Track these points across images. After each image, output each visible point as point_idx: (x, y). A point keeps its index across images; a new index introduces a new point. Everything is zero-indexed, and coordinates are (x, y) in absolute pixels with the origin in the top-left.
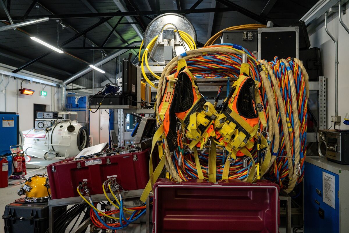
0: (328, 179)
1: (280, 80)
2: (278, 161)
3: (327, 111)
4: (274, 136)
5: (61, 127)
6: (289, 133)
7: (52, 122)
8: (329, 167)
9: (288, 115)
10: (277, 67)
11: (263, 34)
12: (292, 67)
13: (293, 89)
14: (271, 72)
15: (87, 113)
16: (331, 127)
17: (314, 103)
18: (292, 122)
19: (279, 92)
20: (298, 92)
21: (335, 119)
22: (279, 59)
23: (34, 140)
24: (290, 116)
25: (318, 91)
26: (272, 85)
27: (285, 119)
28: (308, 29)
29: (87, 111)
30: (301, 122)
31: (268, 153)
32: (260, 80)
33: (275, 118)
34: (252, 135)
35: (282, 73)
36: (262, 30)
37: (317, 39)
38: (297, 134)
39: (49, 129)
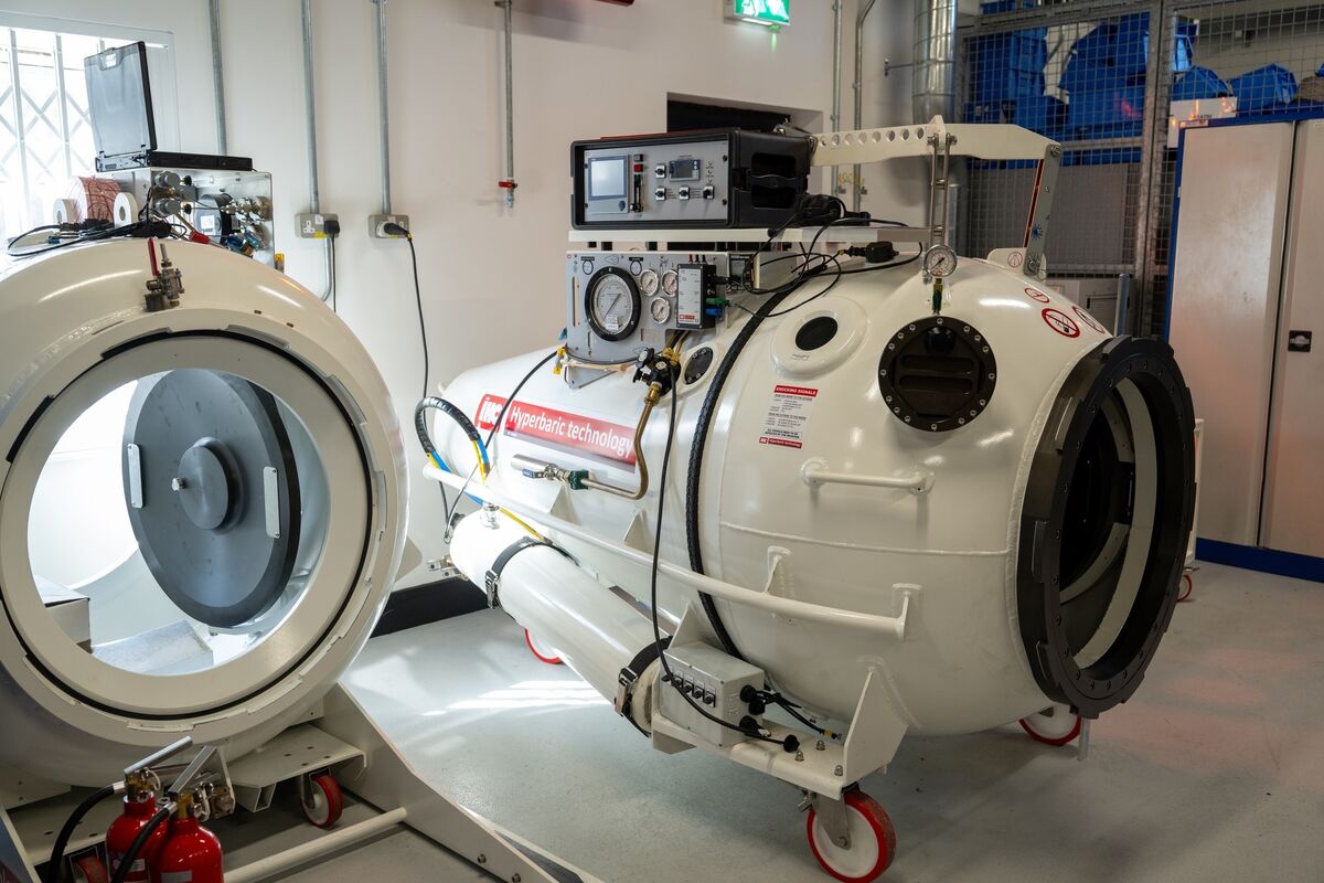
5: (817, 333)
7: (724, 272)
15: (1145, 175)
23: (550, 472)
29: (1145, 158)
39: (686, 354)
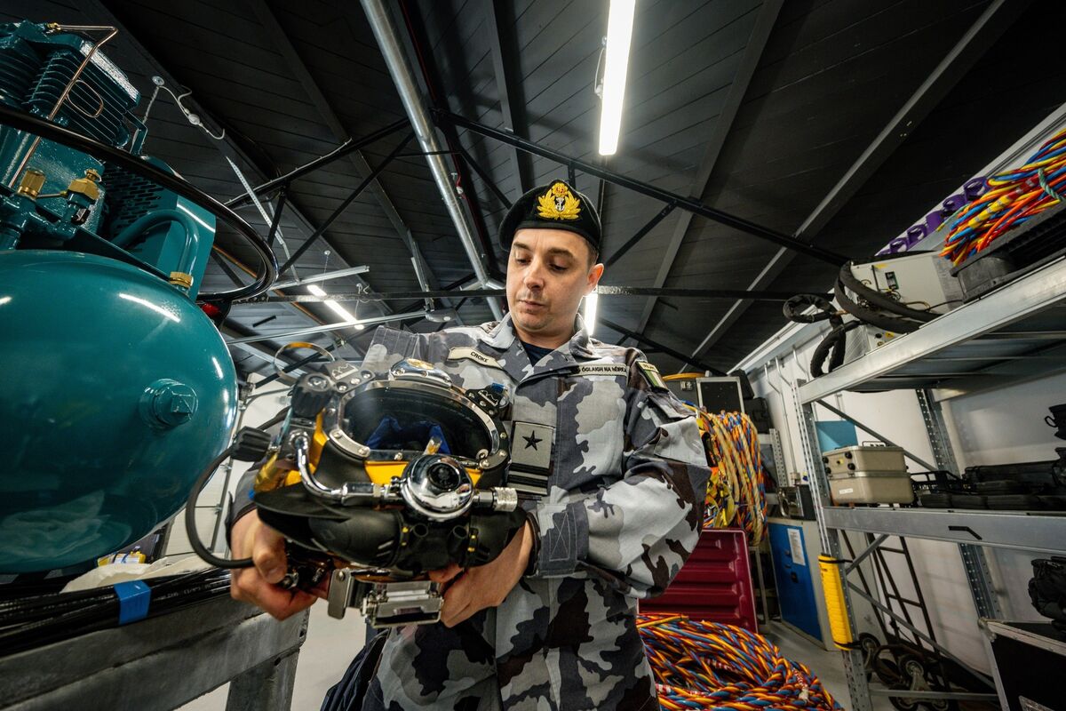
0: (793, 536)
1: (731, 434)
2: (741, 510)
3: (785, 467)
4: (733, 485)
6: (747, 483)
8: (793, 523)
9: (744, 467)
10: (726, 421)
11: (702, 384)
12: (740, 422)
13: (745, 442)
14: (722, 426)
16: (792, 484)
17: (770, 459)
18: (748, 472)
19: (732, 445)
20: (749, 444)
21: (794, 476)
22: (726, 413)
24: (746, 466)
25: (771, 445)
26: (725, 438)
27: (741, 470)
28: (749, 377)
30: (757, 473)
31: (730, 499)
32: (714, 434)
33: (732, 467)
34: (715, 482)
35: (732, 427)
36: (700, 380)
37: (760, 388)
38: (755, 483)
